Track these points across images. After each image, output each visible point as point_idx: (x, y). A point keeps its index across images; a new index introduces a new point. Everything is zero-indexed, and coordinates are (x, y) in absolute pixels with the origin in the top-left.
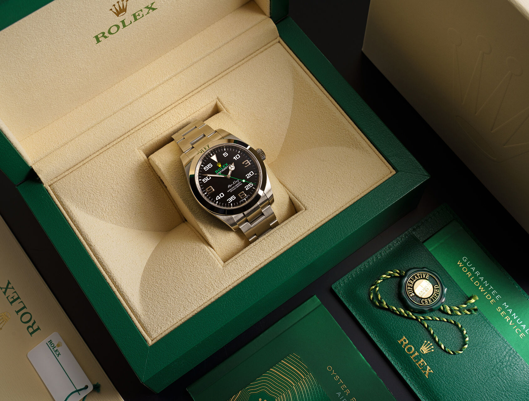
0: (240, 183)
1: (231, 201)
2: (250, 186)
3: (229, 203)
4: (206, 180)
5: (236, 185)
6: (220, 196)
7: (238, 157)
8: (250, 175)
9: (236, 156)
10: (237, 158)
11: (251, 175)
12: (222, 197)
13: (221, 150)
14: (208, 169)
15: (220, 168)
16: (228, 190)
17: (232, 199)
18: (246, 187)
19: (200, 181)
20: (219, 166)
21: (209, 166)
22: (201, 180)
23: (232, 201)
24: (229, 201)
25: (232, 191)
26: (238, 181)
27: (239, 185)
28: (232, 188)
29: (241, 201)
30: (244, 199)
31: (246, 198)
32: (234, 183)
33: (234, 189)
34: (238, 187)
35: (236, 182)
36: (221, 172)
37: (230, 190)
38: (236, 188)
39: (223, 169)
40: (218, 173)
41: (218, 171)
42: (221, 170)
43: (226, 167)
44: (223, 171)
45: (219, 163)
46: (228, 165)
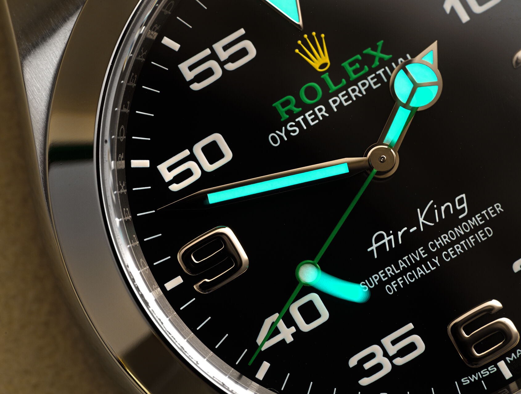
0: (472, 222)
1: (379, 367)
3: (365, 382)
4: (188, 173)
5: (444, 239)
6: (289, 321)
10: (477, 9)
12: (305, 327)
14: (218, 73)
15: (314, 75)
17: (392, 350)
20: (316, 64)
21: (224, 55)
22: (145, 163)
23: (387, 368)
24: (367, 366)
25: (397, 283)
26: (458, 208)
27: (466, 243)
28: (405, 258)
29: (473, 380)
30: (492, 369)
31: (516, 355)
32: (421, 220)
33: (418, 268)
34: (453, 254)
35: (443, 208)
36: (322, 115)
37: (385, 272)
38: (437, 261)
39: (344, 92)
40: (297, 120)
41: (296, 106)
42: (324, 101)
43: (372, 79)
44: (345, 104)
45: (314, 34)
46: (388, 63)
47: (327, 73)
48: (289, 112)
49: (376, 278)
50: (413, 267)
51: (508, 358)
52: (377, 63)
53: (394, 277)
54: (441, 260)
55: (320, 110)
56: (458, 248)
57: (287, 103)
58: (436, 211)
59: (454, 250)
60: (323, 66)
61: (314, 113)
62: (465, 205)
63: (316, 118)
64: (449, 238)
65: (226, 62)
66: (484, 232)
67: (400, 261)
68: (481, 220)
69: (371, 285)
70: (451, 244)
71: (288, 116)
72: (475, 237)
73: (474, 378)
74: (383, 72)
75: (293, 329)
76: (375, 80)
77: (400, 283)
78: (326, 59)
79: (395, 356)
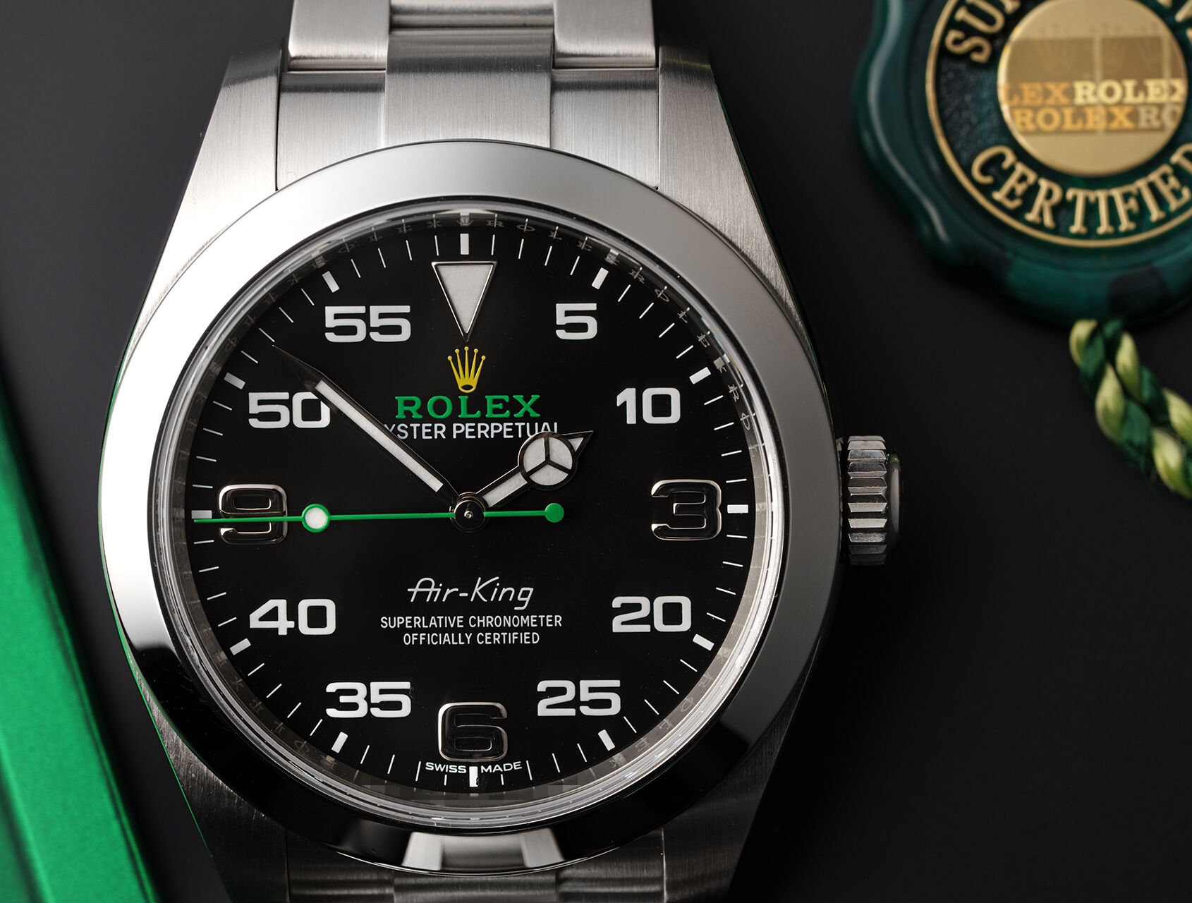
0: (524, 620)
1: (354, 706)
2: (593, 704)
3: (332, 712)
4: (276, 417)
5: (488, 621)
6: (292, 614)
7: (661, 405)
8: (649, 620)
9: (648, 394)
10: (648, 418)
11: (660, 626)
12: (305, 629)
13: (563, 258)
14: (360, 336)
15: (454, 393)
16: (393, 614)
17: (376, 698)
18: (552, 692)
19: (218, 388)
20: (461, 383)
21: (375, 322)
22: (240, 384)
23: (361, 712)
24: (343, 699)
25: (418, 637)
26: (519, 598)
27: (507, 636)
28: (440, 618)
29: (437, 770)
30: (462, 769)
31: (493, 769)
32: (477, 590)
33: (447, 634)
34: (488, 640)
35: (504, 591)
36: (439, 435)
37: (412, 620)
38: (468, 638)
39: (474, 424)
40: (411, 425)
41: (418, 411)
42: (449, 422)
43: (508, 427)
44: (467, 437)
45: (476, 351)
46: (532, 421)
47: (467, 397)
48: (408, 413)
49: (401, 620)
50: (442, 630)
51: (482, 768)
52: (520, 414)
53: (419, 630)
54: (473, 639)
55: (440, 428)
56: (497, 636)
57: (412, 403)
58: (496, 589)
59: (492, 636)
60: (467, 387)
61: (432, 428)
62: (527, 599)
63: (432, 434)
64: (493, 623)
65: (375, 329)
66: (530, 636)
67: (433, 618)
68: (534, 623)
69: (392, 625)
70: (492, 630)
71: (404, 417)
72: (519, 636)
73: (440, 768)
74: (522, 426)
75: (291, 624)
76: (511, 430)
77: (421, 639)
78: (473, 381)
79: (375, 705)
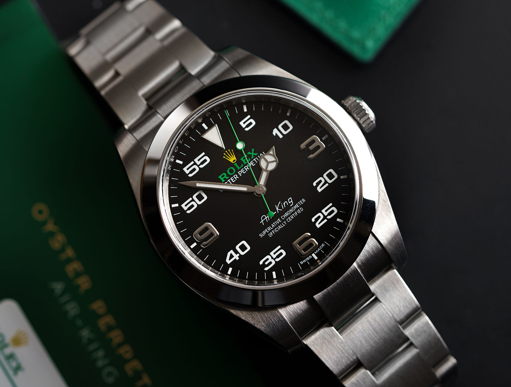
0: (295, 207)
1: (271, 263)
2: (329, 214)
3: (266, 269)
4: (192, 206)
5: (286, 214)
6: (236, 252)
7: (285, 127)
8: (326, 182)
9: (280, 127)
10: (285, 133)
11: (330, 182)
12: (243, 253)
13: (232, 112)
14: (197, 169)
15: (231, 165)
16: (261, 232)
17: (274, 256)
18: (317, 220)
19: (173, 210)
20: (231, 161)
21: (198, 163)
22: (177, 205)
23: (274, 263)
24: (266, 263)
25: (272, 232)
26: (290, 203)
27: (294, 214)
28: (274, 223)
29: (304, 262)
30: (310, 257)
31: (318, 251)
32: (277, 209)
33: (279, 226)
34: (290, 219)
35: (284, 204)
37: (267, 229)
38: (285, 223)
39: (243, 169)
40: (228, 181)
41: (227, 176)
42: (236, 173)
43: (252, 163)
44: (244, 173)
45: (229, 150)
46: (257, 156)
47: (236, 163)
48: (225, 179)
49: (265, 232)
50: (277, 226)
51: (315, 252)
52: (253, 157)
53: (271, 231)
54: (286, 222)
55: (235, 176)
56: (292, 217)
57: (223, 176)
58: (282, 205)
59: (290, 217)
60: (234, 161)
61: (234, 178)
62: (292, 201)
63: (235, 179)
64: (288, 214)
65: (200, 165)
66: (300, 210)
67: (272, 225)
68: (298, 206)
69: (263, 235)
70: (289, 216)
71: (224, 180)
72: (297, 212)
73: (304, 261)
74: (256, 160)
75: (238, 255)
76: (253, 163)
77: (273, 232)
79: (276, 258)
